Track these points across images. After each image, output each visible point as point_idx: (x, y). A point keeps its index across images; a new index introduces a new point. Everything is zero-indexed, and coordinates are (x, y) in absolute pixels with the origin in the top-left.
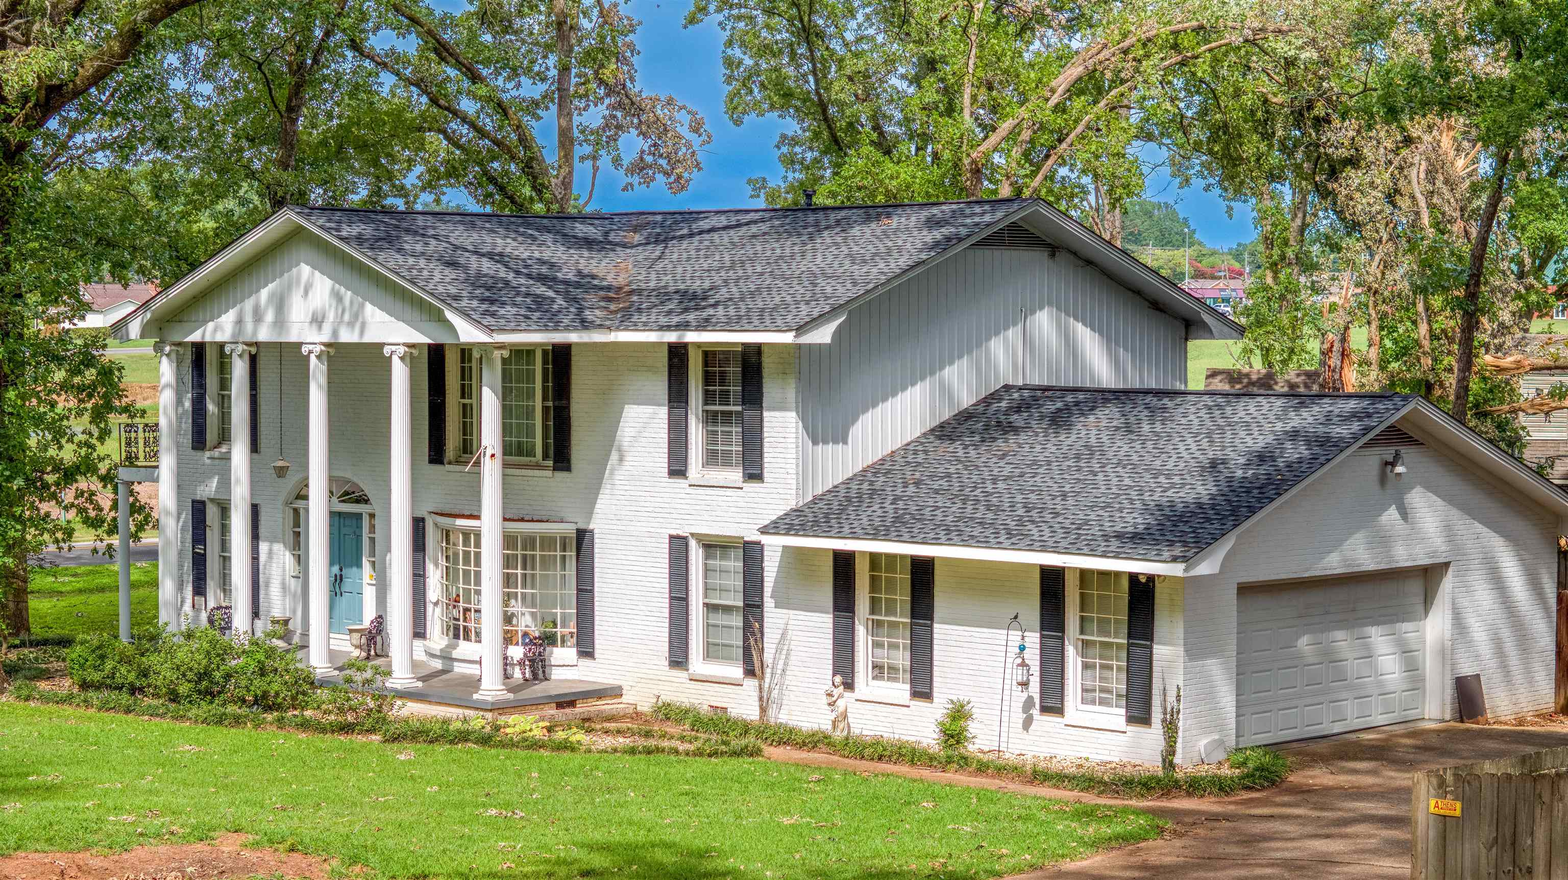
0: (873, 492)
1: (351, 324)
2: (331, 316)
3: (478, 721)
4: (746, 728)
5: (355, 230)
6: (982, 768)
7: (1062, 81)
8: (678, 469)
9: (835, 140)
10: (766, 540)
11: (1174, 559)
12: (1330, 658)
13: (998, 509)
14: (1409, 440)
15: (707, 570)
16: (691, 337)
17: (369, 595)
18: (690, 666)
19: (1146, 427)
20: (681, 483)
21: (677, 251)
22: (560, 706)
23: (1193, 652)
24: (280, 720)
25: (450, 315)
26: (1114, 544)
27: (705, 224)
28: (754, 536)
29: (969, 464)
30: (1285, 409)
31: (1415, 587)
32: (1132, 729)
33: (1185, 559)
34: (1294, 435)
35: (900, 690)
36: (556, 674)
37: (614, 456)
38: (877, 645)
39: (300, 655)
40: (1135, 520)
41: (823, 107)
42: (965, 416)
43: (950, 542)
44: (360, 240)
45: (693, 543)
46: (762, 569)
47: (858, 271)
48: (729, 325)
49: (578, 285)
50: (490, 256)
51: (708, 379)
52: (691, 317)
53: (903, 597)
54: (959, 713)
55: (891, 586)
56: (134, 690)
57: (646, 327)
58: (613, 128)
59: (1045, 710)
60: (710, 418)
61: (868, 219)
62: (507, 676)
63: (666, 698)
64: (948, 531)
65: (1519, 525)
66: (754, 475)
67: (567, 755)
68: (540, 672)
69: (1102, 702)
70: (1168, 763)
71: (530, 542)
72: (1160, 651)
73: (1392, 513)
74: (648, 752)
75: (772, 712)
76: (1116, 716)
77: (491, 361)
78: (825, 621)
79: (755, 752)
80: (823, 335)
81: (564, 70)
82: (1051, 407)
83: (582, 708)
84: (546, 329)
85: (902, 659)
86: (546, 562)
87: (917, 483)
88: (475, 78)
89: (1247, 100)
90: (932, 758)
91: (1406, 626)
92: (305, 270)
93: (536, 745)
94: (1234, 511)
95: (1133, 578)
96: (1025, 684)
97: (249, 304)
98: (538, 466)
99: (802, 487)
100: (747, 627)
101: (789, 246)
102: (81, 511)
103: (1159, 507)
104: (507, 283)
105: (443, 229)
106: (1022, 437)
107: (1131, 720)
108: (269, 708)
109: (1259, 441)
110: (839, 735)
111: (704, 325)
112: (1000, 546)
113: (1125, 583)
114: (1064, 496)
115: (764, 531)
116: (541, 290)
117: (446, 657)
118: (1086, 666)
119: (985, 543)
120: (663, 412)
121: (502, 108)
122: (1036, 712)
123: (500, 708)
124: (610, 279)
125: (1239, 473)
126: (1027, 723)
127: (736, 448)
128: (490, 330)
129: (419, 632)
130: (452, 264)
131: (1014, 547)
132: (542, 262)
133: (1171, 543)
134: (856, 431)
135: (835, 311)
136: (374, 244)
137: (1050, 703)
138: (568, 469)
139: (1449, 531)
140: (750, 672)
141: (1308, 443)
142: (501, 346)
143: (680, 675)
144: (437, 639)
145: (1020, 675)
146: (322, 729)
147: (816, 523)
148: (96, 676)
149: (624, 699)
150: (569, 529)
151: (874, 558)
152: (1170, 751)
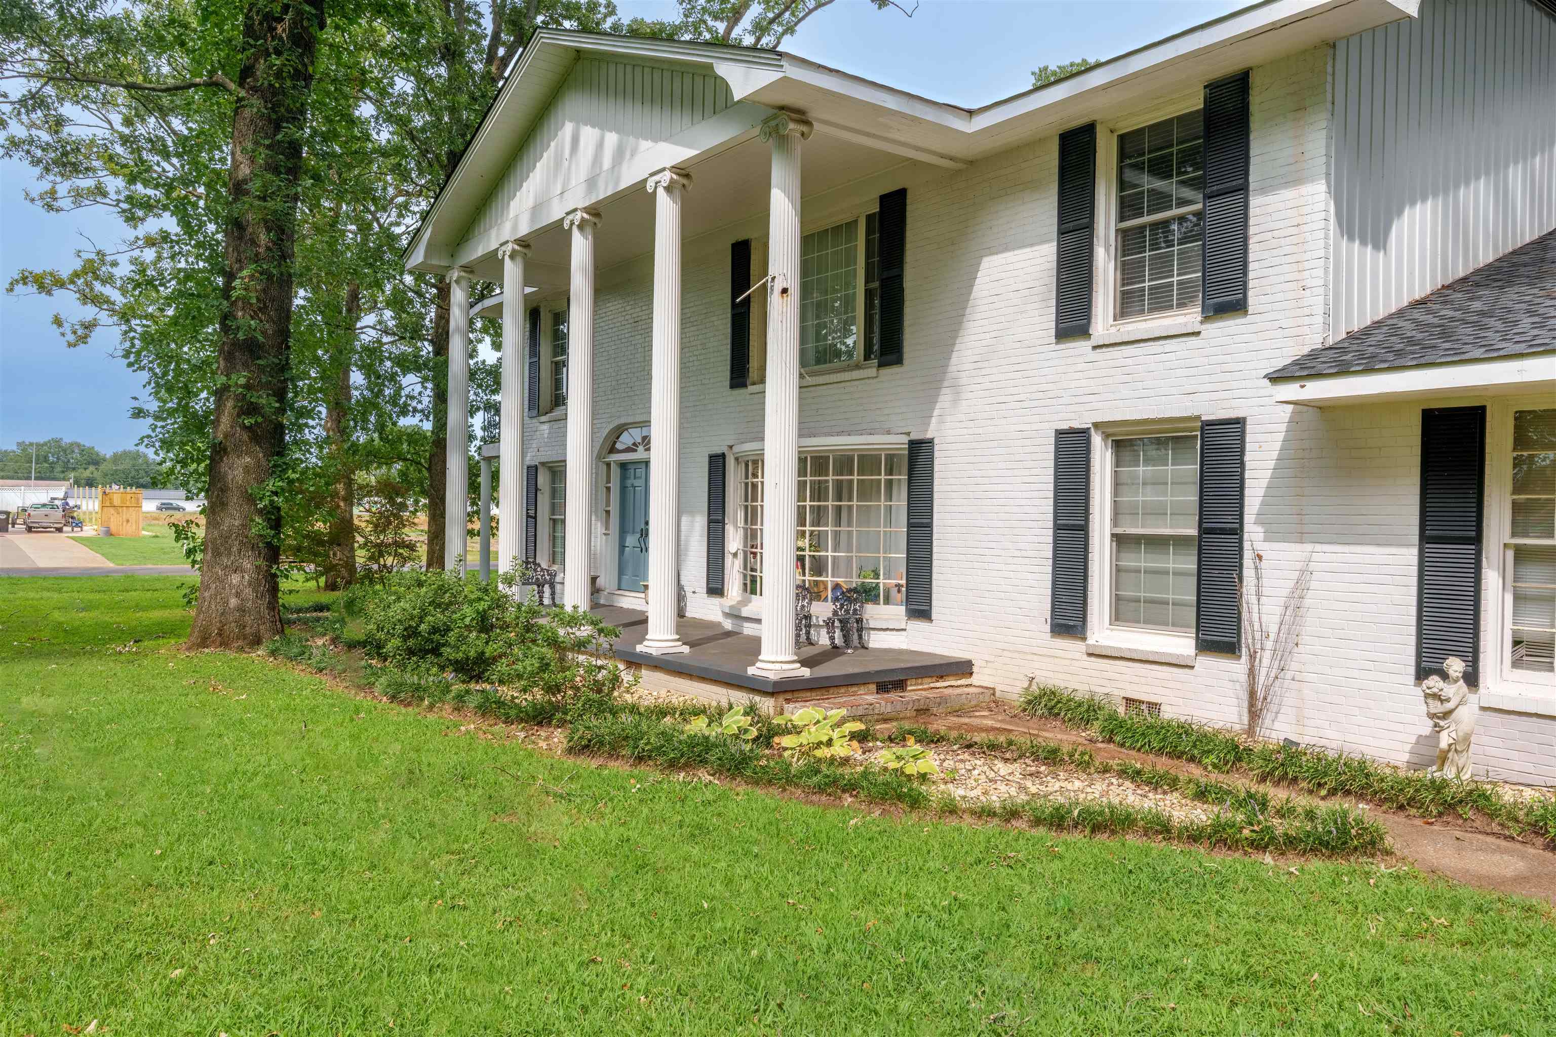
1: (613, 171)
3: (739, 715)
8: (1073, 326)
15: (1120, 483)
18: (1089, 634)
20: (1081, 347)
22: (882, 688)
28: (1226, 410)
36: (876, 641)
45: (1097, 440)
46: (1242, 464)
51: (1127, 177)
60: (1130, 243)
62: (802, 643)
63: (1045, 682)
66: (1228, 306)
67: (904, 816)
68: (855, 637)
71: (845, 463)
75: (1274, 719)
83: (916, 692)
86: (868, 491)
92: (570, 128)
98: (857, 368)
99: (1332, 311)
120: (1049, 247)
123: (786, 692)
129: (717, 588)
138: (899, 362)
140: (1213, 646)
143: (1071, 647)
149: (975, 680)
150: (897, 442)
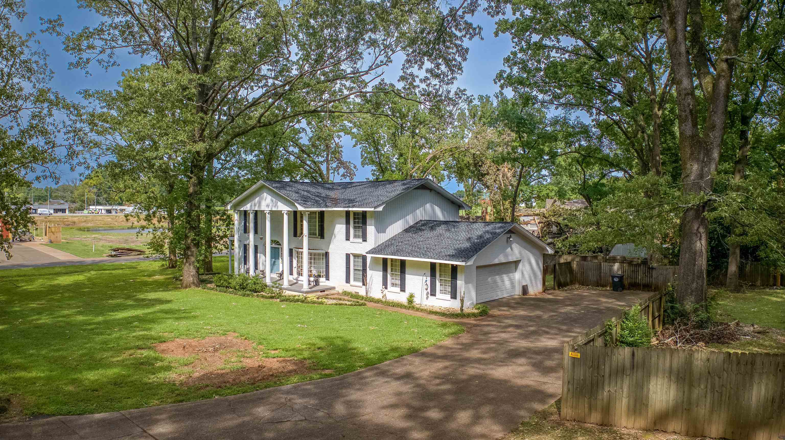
0: (392, 244)
1: (275, 206)
2: (271, 205)
3: (302, 296)
4: (362, 298)
5: (276, 185)
6: (418, 310)
7: (428, 158)
8: (348, 239)
9: (382, 170)
10: (367, 255)
11: (463, 261)
12: (495, 282)
13: (420, 249)
14: (513, 233)
15: (354, 261)
16: (350, 209)
17: (281, 265)
18: (350, 283)
19: (453, 230)
20: (348, 242)
21: (348, 190)
22: (321, 292)
23: (466, 283)
24: (258, 295)
25: (296, 204)
26: (448, 257)
27: (354, 185)
28: (365, 254)
29: (413, 238)
30: (485, 226)
31: (513, 266)
32: (452, 300)
33: (465, 261)
34: (488, 232)
35: (398, 289)
36: (321, 284)
37: (333, 236)
38: (392, 279)
39: (263, 279)
40: (452, 252)
41: (380, 164)
42: (411, 227)
43: (409, 256)
44: (276, 187)
45: (351, 255)
46: (367, 261)
47: (388, 195)
48: (359, 207)
49: (326, 198)
50: (306, 191)
51: (354, 219)
52: (351, 205)
53: (399, 268)
54: (412, 296)
55: (396, 266)
56: (227, 287)
57: (341, 207)
58: (338, 168)
59: (431, 295)
60: (355, 227)
61: (390, 183)
62: (309, 284)
63: (345, 290)
64: (409, 254)
65: (535, 251)
66: (365, 240)
67: (321, 305)
68: (317, 284)
69: (445, 293)
70: (462, 310)
71: (315, 254)
72: (459, 283)
73: (509, 249)
74: (340, 304)
75: (369, 294)
76: (448, 297)
77: (305, 214)
78: (381, 273)
79: (365, 305)
80: (380, 209)
81: (328, 155)
82: (431, 225)
83: (326, 293)
84: (318, 207)
85: (398, 282)
86: (319, 259)
87: (402, 242)
88: (309, 156)
89: (465, 162)
90: (406, 307)
91: (511, 274)
92: (265, 194)
93: (314, 303)
94: (476, 250)
95: (452, 265)
96: (427, 289)
97: (253, 202)
98: (317, 238)
99: (375, 243)
100: (363, 274)
101: (372, 189)
102: (224, 245)
103: (458, 249)
104: (310, 197)
105: (296, 185)
106: (425, 232)
107: (451, 298)
108: (256, 292)
109: (479, 233)
110: (384, 300)
111: (353, 207)
112: (421, 257)
113: (450, 266)
114: (435, 246)
115: (367, 253)
116: (317, 199)
117: (297, 279)
118: (441, 285)
119: (418, 257)
120: (345, 226)
121: (315, 162)
122: (429, 295)
123: (307, 292)
124: (333, 196)
125: (476, 241)
126: (427, 298)
127: (361, 234)
128: (305, 207)
129: (291, 273)
130: (297, 193)
131: (424, 258)
132: (318, 193)
133: (462, 257)
134: (388, 230)
135: (383, 203)
136: (280, 188)
137: (433, 293)
138: (324, 238)
139: (520, 253)
140: (364, 284)
141: (491, 233)
142: (308, 211)
143: (348, 285)
144: (295, 275)
145: (426, 287)
146: (266, 298)
147: (379, 251)
148: (219, 284)
149: (335, 290)
150: (324, 252)
151: (392, 260)
152: (462, 306)
